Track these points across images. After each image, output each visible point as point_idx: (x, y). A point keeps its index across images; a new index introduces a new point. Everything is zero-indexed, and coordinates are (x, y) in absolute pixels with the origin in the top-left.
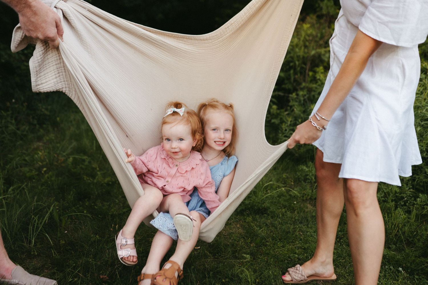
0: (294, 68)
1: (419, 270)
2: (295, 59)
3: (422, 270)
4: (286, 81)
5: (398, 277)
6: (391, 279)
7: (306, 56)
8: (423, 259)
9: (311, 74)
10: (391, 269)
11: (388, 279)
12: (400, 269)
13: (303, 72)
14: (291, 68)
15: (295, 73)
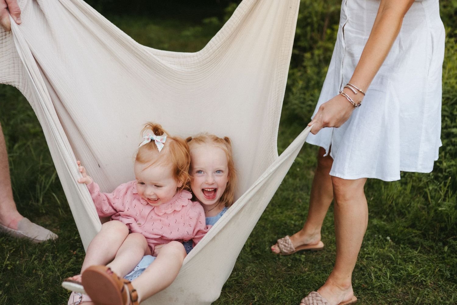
0: (311, 24)
1: (405, 240)
2: (313, 14)
3: (408, 239)
4: (302, 39)
5: (385, 245)
6: (378, 246)
7: (325, 11)
8: (410, 230)
9: (329, 31)
10: (379, 238)
11: (375, 247)
12: (388, 238)
13: (320, 30)
14: (308, 24)
15: (312, 30)
